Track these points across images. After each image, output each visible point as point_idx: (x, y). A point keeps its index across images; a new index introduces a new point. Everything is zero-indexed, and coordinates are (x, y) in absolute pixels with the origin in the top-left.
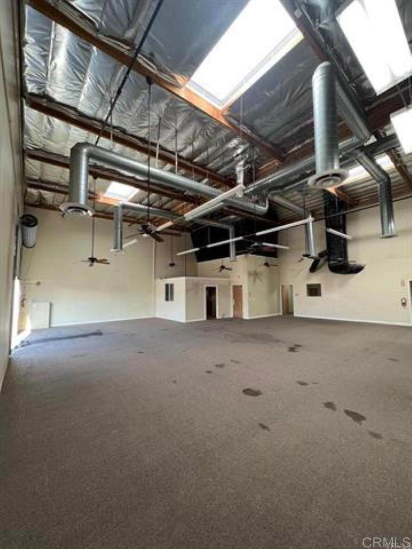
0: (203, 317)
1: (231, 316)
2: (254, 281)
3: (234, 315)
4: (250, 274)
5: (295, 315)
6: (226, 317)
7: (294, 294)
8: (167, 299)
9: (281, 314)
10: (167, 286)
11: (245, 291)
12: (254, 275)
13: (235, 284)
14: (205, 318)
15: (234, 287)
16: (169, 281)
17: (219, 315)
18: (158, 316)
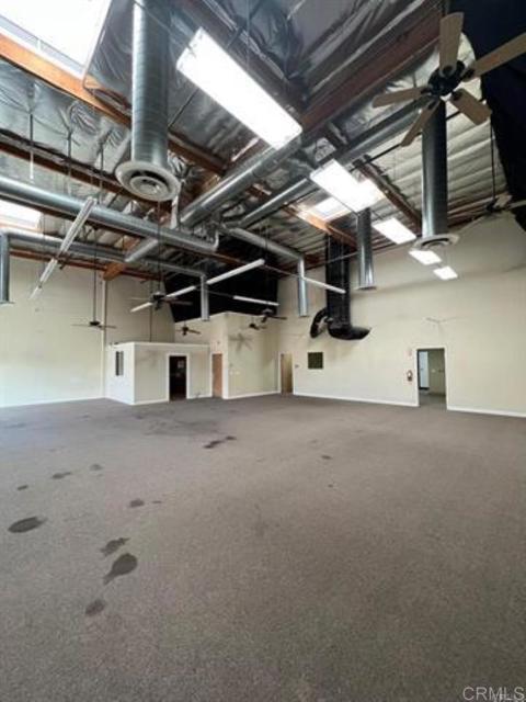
0: (164, 397)
1: (210, 395)
2: (239, 348)
3: (213, 393)
4: (232, 339)
5: (295, 393)
6: (201, 396)
7: (293, 367)
8: (117, 373)
9: (279, 391)
10: (117, 353)
11: (225, 363)
12: (239, 340)
13: (215, 353)
14: (167, 398)
15: (214, 356)
16: (120, 348)
17: (191, 394)
18: (108, 396)
